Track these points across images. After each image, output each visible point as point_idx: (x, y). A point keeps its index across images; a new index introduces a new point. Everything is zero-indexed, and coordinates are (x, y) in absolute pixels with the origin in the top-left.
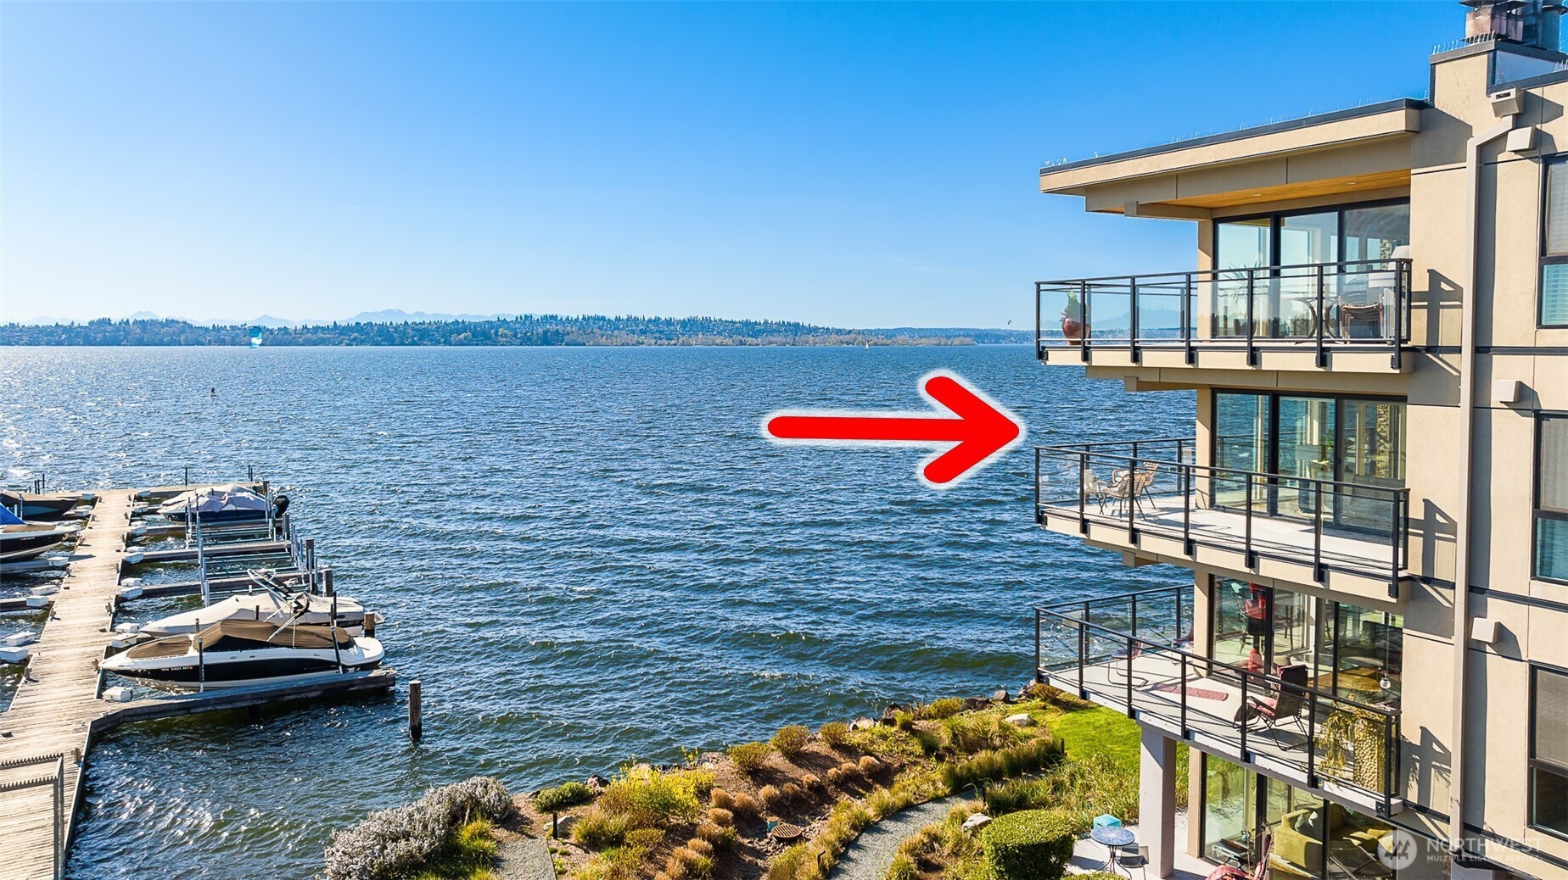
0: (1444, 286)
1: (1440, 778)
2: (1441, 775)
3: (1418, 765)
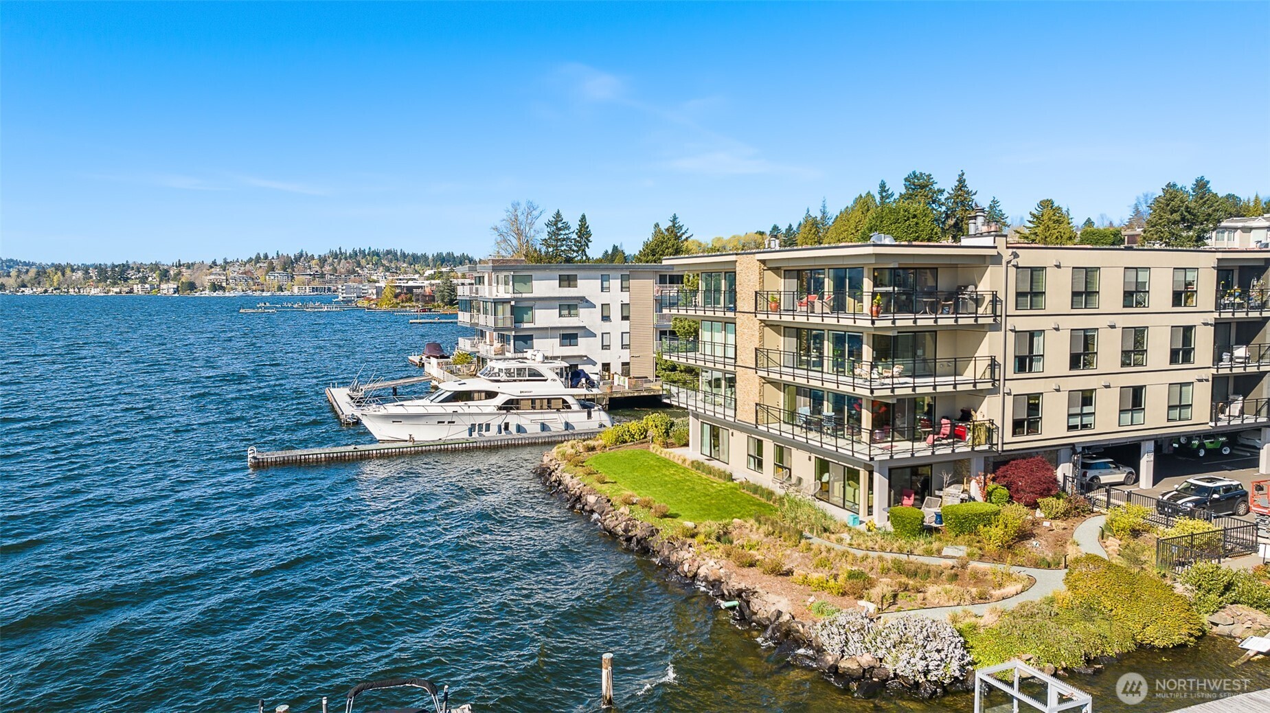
2: (996, 433)
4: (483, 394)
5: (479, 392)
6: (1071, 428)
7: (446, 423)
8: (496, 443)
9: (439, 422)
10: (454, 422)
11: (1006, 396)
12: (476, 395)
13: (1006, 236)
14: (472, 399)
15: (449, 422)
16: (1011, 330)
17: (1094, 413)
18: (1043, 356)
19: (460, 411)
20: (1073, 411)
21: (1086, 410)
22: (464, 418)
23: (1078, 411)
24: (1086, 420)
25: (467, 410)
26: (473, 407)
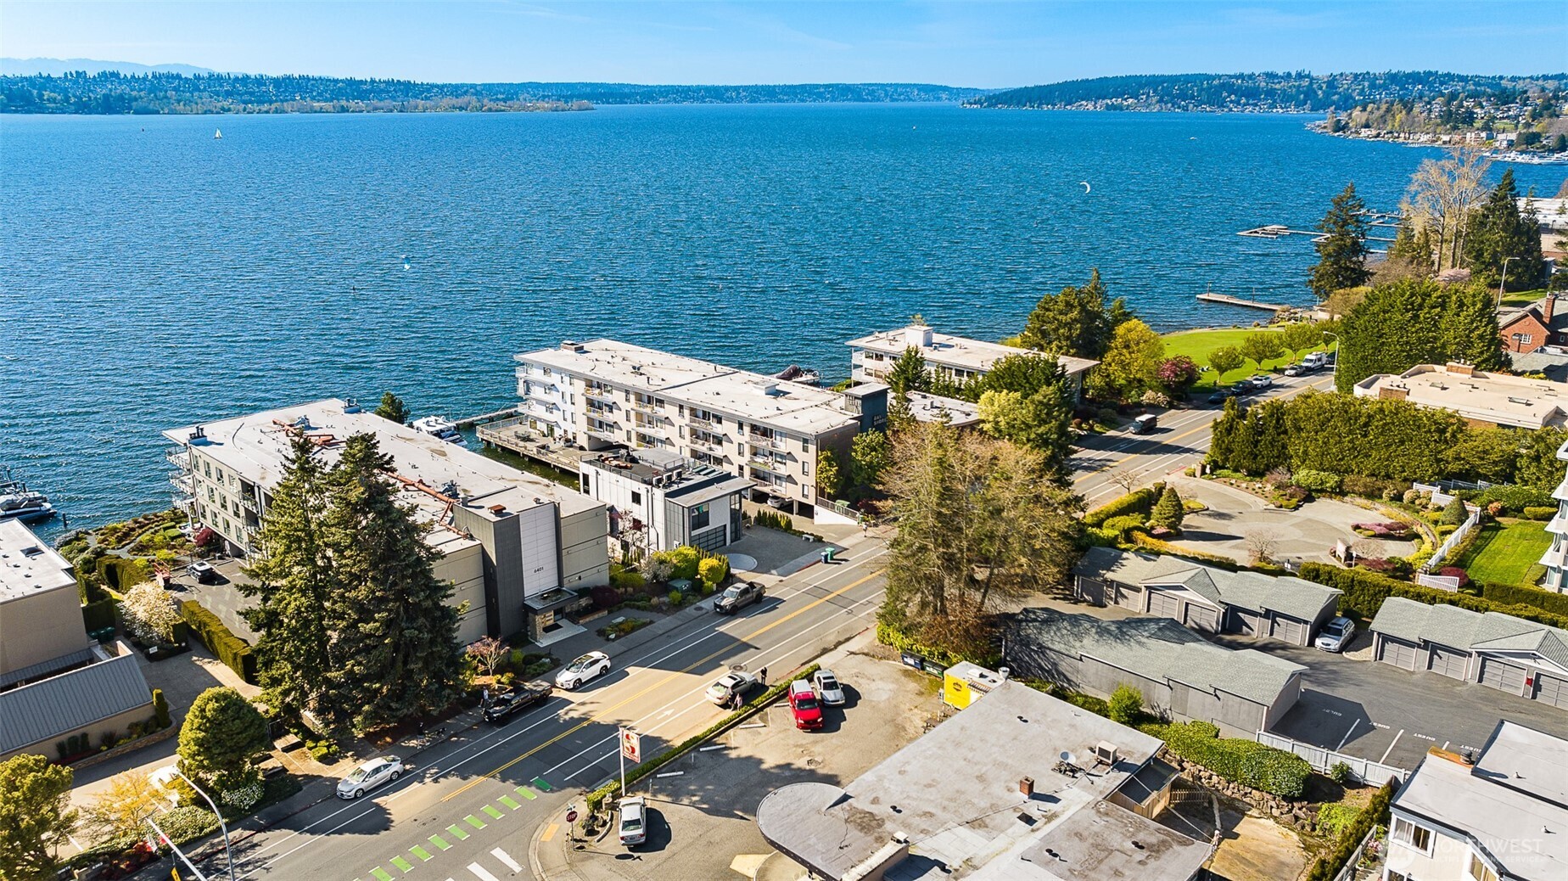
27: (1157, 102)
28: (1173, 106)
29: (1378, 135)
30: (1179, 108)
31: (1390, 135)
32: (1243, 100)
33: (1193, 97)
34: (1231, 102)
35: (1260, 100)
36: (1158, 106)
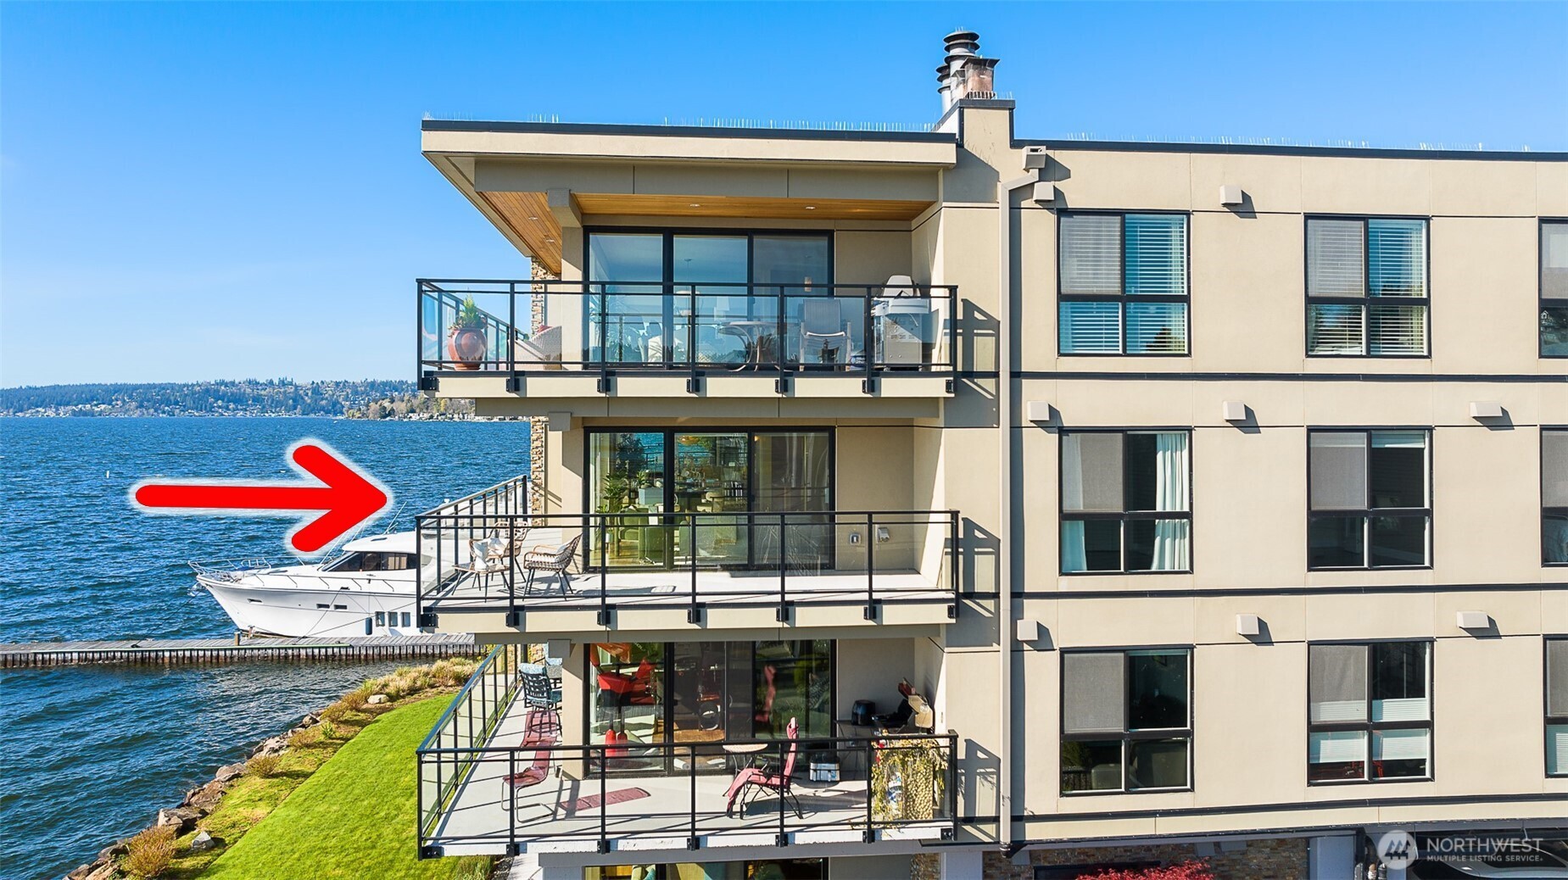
0: (977, 315)
1: (985, 783)
2: (986, 779)
3: (963, 778)
4: (404, 559)
5: (396, 554)
6: (1318, 772)
7: (332, 608)
8: (390, 651)
9: (320, 606)
10: (345, 607)
11: (1031, 657)
12: (391, 560)
13: (1009, 106)
14: (378, 567)
15: (337, 607)
16: (1039, 424)
17: (1428, 725)
18: (1189, 515)
19: (353, 587)
20: (1330, 712)
21: (1394, 710)
22: (363, 600)
23: (1356, 711)
24: (1395, 748)
25: (366, 588)
26: (377, 581)
27: (137, 408)
28: (156, 411)
29: (432, 417)
30: (164, 412)
31: (443, 417)
32: (232, 406)
33: (177, 403)
34: (219, 407)
35: (248, 405)
36: (138, 412)
